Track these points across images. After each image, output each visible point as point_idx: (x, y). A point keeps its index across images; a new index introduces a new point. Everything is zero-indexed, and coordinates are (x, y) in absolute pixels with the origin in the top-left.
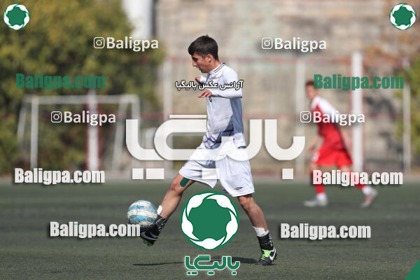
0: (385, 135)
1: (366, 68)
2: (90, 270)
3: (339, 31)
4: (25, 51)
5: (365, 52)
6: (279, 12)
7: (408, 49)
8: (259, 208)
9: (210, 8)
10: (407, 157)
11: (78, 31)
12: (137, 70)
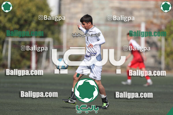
0: (154, 56)
1: (147, 29)
2: (31, 110)
3: (136, 13)
4: (6, 19)
5: (146, 22)
6: (111, 5)
7: (165, 21)
8: (103, 87)
9: (83, 3)
10: (163, 66)
11: (29, 11)
12: (52, 28)
